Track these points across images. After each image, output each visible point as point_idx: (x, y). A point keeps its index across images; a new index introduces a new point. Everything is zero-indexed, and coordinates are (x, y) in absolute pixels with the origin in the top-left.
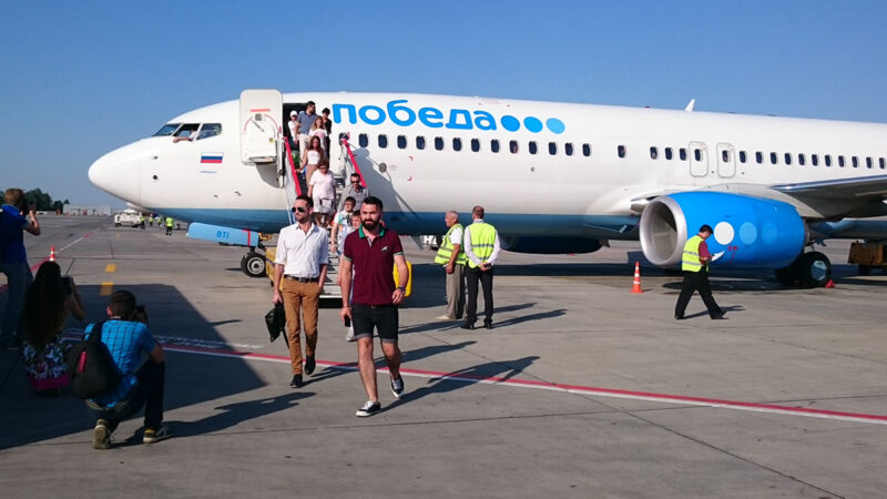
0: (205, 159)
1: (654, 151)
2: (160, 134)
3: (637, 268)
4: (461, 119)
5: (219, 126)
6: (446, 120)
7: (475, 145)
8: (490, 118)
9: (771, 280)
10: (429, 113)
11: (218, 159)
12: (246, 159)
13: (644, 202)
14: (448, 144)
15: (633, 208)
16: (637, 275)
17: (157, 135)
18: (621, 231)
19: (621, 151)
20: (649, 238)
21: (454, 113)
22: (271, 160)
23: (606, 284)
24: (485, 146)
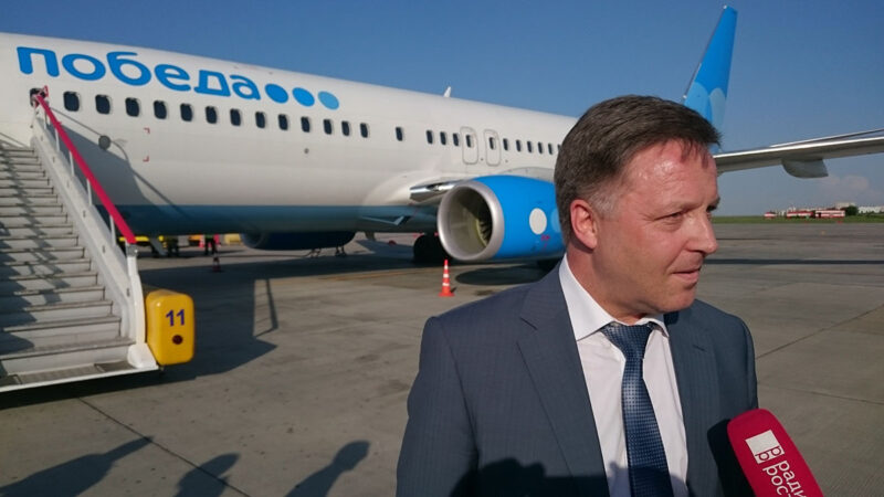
1: (430, 136)
4: (213, 83)
6: (194, 82)
7: (236, 117)
8: (251, 85)
10: (168, 71)
13: (424, 191)
14: (199, 114)
15: (414, 196)
16: (447, 276)
18: (397, 223)
19: (399, 134)
20: (448, 230)
21: (204, 75)
24: (248, 119)
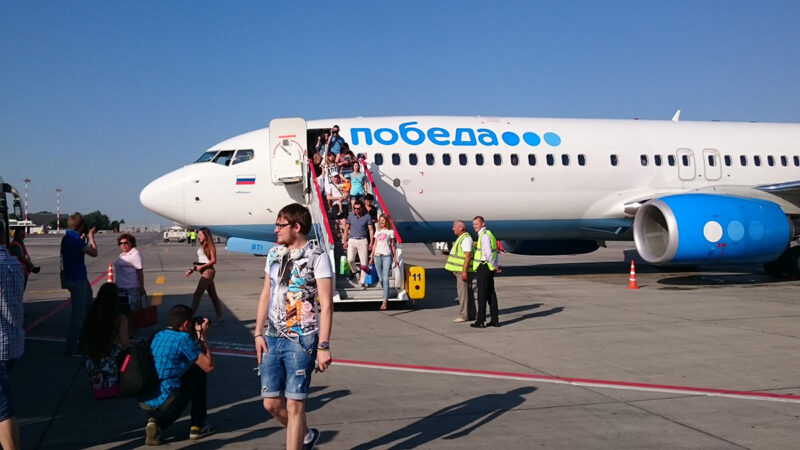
0: (240, 181)
1: (644, 158)
2: (200, 160)
3: (633, 266)
4: (465, 137)
5: (252, 151)
6: (452, 138)
7: (480, 159)
8: (492, 135)
9: (760, 273)
10: (436, 132)
11: (251, 181)
12: (276, 180)
13: (636, 205)
14: (455, 159)
15: (627, 211)
16: (633, 273)
17: (197, 162)
18: (617, 232)
19: (614, 160)
20: (643, 239)
21: (459, 132)
22: (298, 180)
23: (603, 282)
24: (489, 159)
